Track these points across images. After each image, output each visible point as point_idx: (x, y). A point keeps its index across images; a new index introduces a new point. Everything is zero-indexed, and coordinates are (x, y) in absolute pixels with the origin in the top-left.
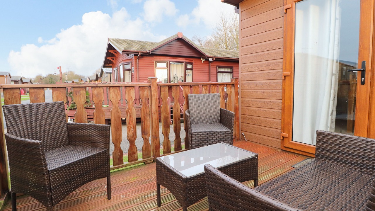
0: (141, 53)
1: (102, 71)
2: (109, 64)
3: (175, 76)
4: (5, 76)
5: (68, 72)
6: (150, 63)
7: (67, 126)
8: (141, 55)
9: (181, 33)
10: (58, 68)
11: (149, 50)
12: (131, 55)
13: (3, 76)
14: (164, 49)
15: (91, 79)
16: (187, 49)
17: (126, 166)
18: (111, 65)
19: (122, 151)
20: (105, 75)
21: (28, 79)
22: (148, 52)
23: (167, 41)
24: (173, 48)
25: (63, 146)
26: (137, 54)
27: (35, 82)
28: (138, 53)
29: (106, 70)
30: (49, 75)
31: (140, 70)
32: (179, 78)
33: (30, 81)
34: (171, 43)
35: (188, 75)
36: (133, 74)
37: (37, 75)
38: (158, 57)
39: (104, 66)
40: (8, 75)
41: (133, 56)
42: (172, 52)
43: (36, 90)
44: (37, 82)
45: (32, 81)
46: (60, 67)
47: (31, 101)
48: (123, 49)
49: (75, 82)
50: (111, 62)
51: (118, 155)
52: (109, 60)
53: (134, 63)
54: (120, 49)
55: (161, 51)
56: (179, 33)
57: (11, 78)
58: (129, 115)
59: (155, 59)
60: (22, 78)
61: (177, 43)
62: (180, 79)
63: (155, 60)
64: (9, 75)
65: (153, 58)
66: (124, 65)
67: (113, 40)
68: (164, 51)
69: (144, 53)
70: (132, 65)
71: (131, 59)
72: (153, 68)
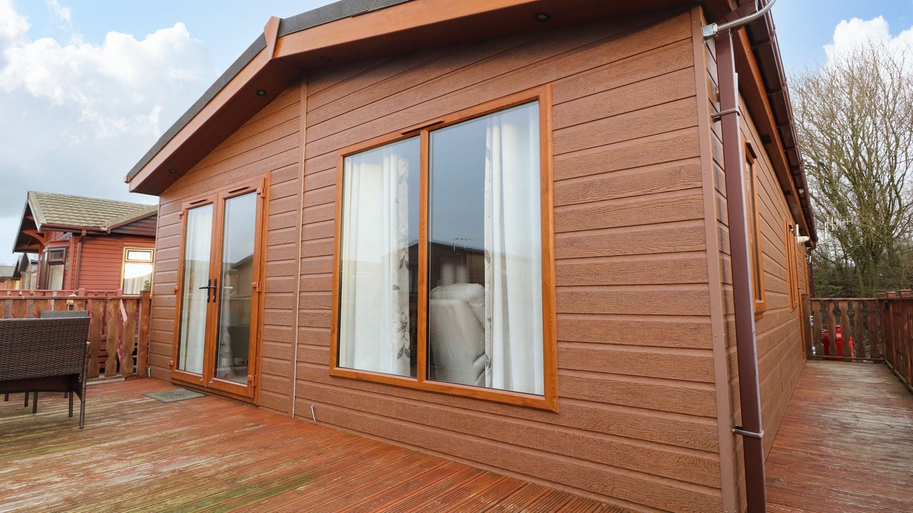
0: (87, 231)
1: (26, 260)
2: (30, 245)
8: (87, 235)
11: (106, 226)
12: (69, 233)
14: (146, 226)
18: (34, 247)
20: (32, 268)
22: (104, 229)
26: (79, 232)
28: (81, 230)
36: (68, 273)
38: (131, 239)
39: (17, 250)
41: (71, 236)
48: (45, 222)
50: (35, 242)
52: (30, 236)
54: (39, 221)
55: (139, 229)
59: (126, 244)
63: (126, 246)
65: (120, 242)
66: (52, 252)
67: (38, 196)
68: (146, 229)
69: (96, 231)
70: (67, 252)
71: (68, 241)
72: (118, 260)
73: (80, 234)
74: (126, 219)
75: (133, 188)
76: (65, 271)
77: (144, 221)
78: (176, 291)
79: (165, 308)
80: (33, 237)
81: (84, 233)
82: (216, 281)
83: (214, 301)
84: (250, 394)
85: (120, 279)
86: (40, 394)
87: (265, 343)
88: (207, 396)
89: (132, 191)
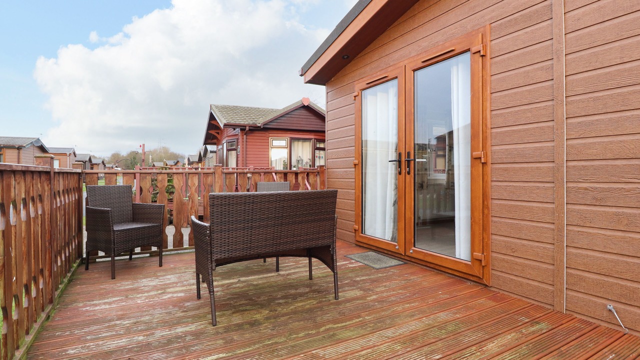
0: (250, 127)
1: (206, 150)
2: (212, 139)
3: (299, 159)
4: (68, 153)
5: (160, 149)
6: (263, 141)
7: (133, 206)
8: (250, 130)
9: (308, 99)
10: (141, 146)
11: (260, 122)
12: (238, 129)
13: (65, 154)
14: (282, 121)
15: (191, 160)
16: (318, 121)
17: (186, 249)
18: (215, 141)
19: (183, 235)
20: (209, 155)
21: (100, 158)
22: (259, 125)
23: (286, 110)
24: (295, 119)
25: (128, 222)
26: (245, 128)
27: (109, 163)
28: (246, 127)
29: (210, 148)
30: (131, 153)
31: (248, 150)
32: (305, 161)
33: (103, 162)
34: (293, 113)
35: (320, 157)
36: (239, 156)
37: (113, 152)
38: (274, 132)
39: (206, 143)
40: (72, 154)
41: (240, 131)
42: (295, 125)
43: (110, 175)
44: (113, 164)
45: (105, 162)
46: (144, 145)
47: (106, 184)
48: (225, 122)
49: (168, 164)
50: (215, 138)
51: (178, 237)
52: (211, 134)
53: (240, 140)
54: (221, 121)
55: (279, 124)
56: (304, 98)
57: (75, 157)
58: (191, 200)
59: (270, 135)
60: (91, 158)
61: (304, 112)
62: (307, 163)
63: (271, 136)
64: (74, 153)
65: (267, 134)
66: (229, 142)
67: (217, 107)
68: (283, 124)
69: (254, 127)
70: (238, 142)
71: (237, 135)
72: (267, 147)
73: (245, 129)
74: (271, 117)
75: (307, 80)
76: (237, 155)
77: (281, 118)
78: (355, 165)
79: (342, 180)
80: (213, 135)
81: (247, 128)
82: (409, 154)
83: (409, 173)
84: (477, 271)
85: (269, 159)
86: (280, 258)
87: (495, 219)
88: (405, 263)
89: (307, 83)
